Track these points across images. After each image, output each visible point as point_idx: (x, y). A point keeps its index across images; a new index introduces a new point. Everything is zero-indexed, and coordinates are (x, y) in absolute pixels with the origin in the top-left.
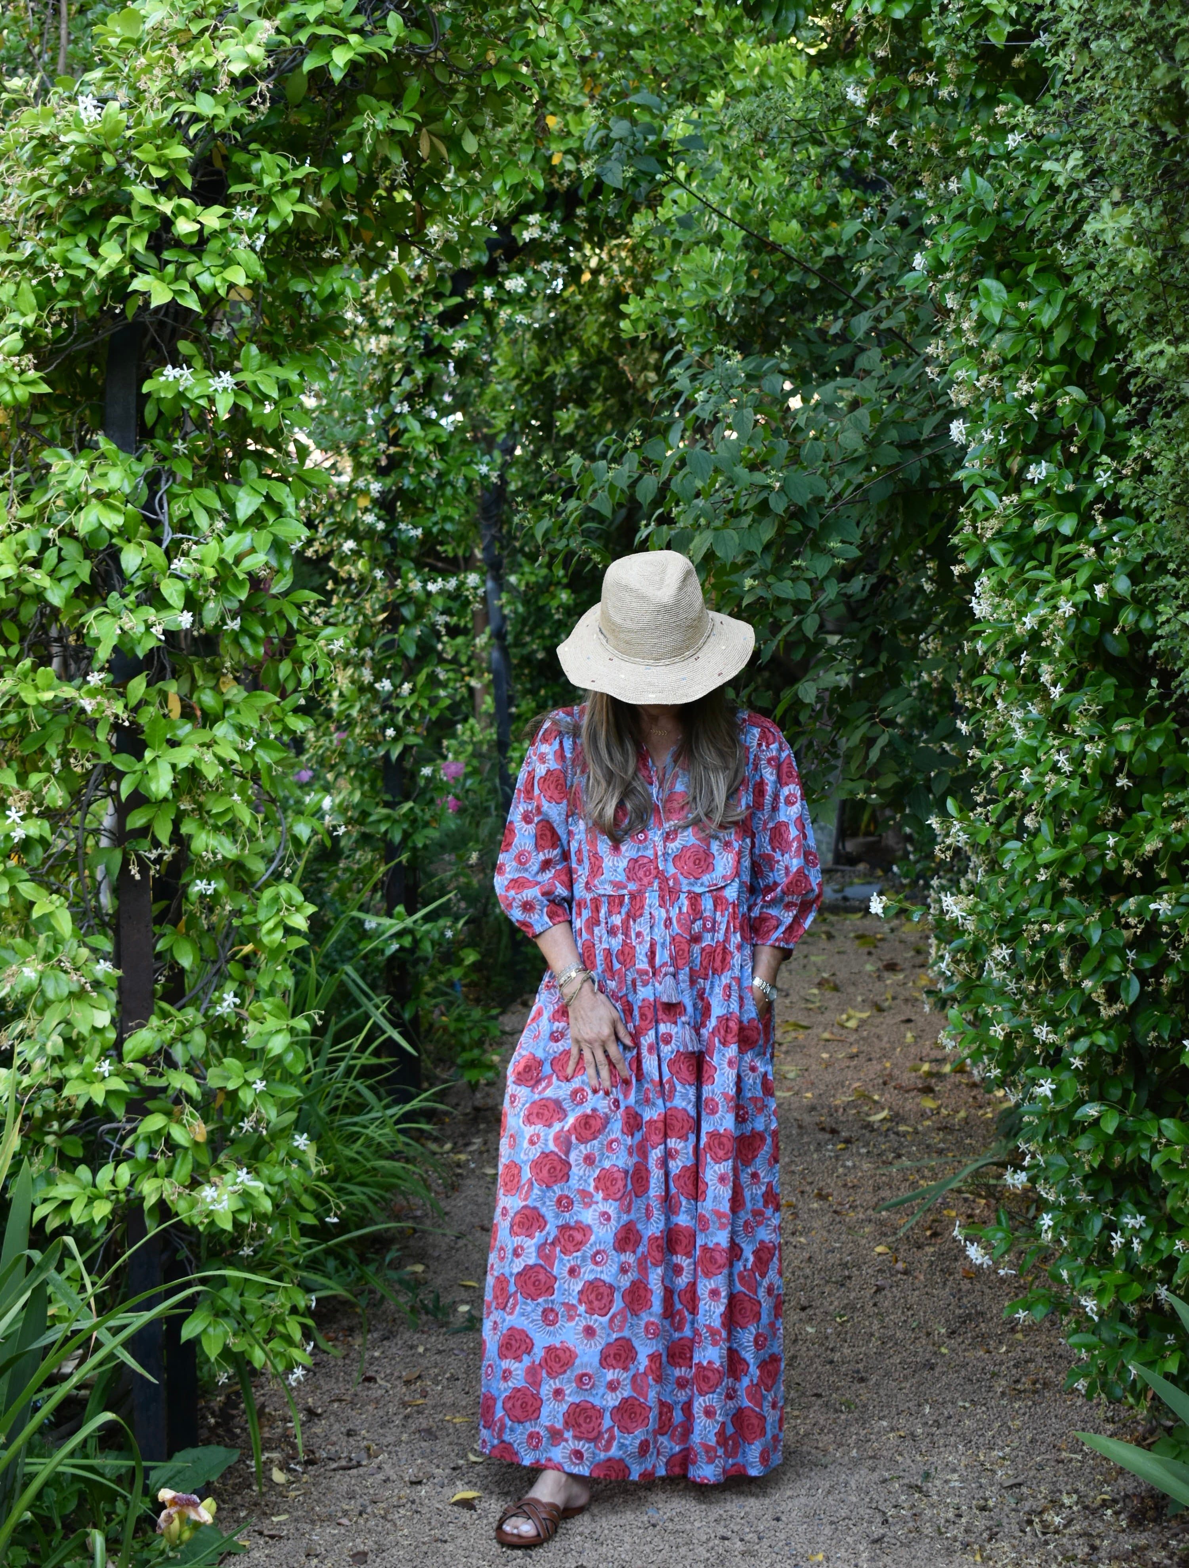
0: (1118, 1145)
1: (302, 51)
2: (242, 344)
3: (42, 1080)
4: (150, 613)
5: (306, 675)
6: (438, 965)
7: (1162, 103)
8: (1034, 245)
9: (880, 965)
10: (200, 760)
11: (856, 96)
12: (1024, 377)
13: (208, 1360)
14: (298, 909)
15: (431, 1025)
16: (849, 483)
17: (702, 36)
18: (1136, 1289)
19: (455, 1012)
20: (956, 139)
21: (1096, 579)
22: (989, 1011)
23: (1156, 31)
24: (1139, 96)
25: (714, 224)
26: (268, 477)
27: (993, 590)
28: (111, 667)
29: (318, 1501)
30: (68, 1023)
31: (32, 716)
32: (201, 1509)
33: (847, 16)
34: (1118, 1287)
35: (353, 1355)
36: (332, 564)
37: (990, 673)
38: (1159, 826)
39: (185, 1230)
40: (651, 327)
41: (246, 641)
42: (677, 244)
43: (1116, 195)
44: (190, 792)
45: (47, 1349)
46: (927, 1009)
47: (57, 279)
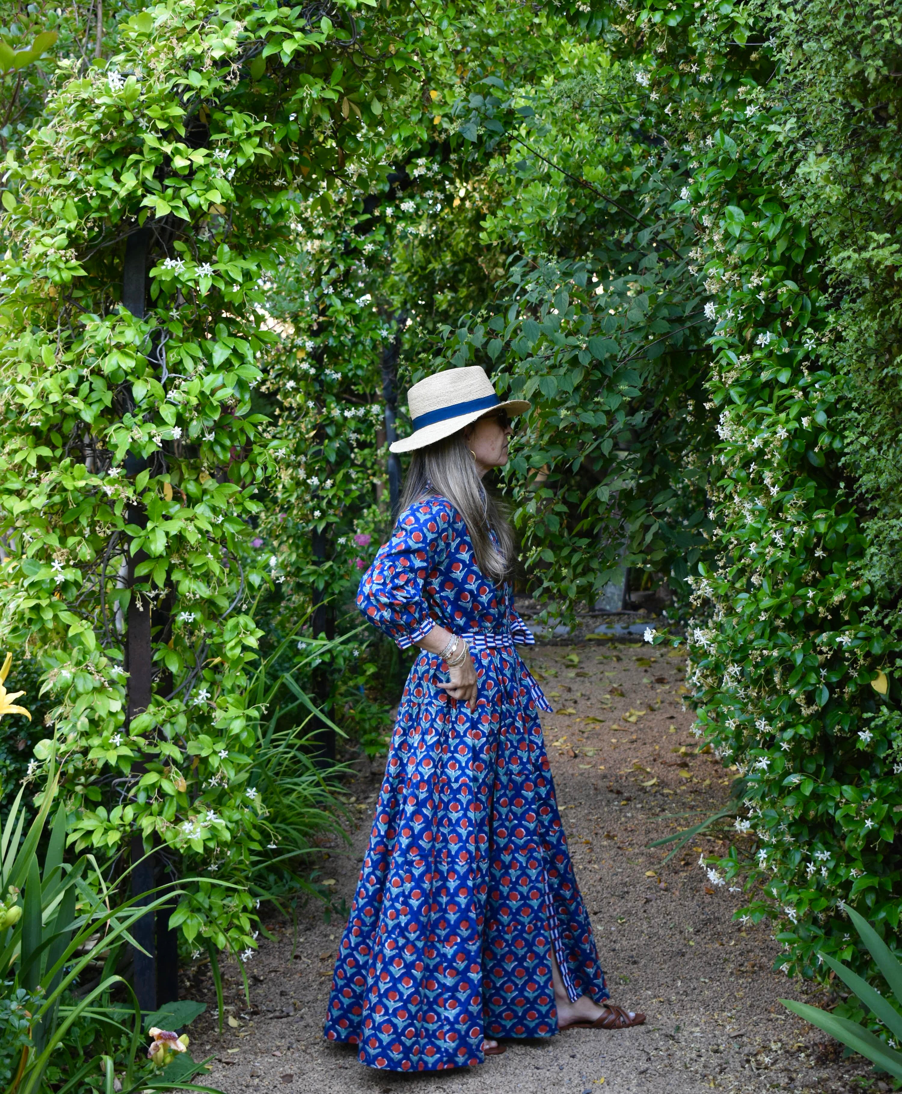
0: (813, 803)
1: (262, 43)
2: (218, 244)
3: (74, 748)
4: (152, 428)
5: (259, 473)
6: (347, 674)
7: (852, 86)
8: (763, 183)
9: (653, 679)
10: (185, 529)
11: (643, 79)
12: (756, 274)
13: (186, 941)
14: (252, 633)
15: (343, 716)
16: (634, 345)
17: (539, 37)
18: (823, 902)
19: (360, 707)
20: (710, 109)
21: (802, 414)
22: (725, 710)
23: (848, 37)
24: (836, 81)
25: (546, 167)
26: (235, 336)
27: (732, 420)
28: (125, 465)
29: (260, 1040)
30: (92, 709)
31: (70, 497)
32: (178, 1042)
33: (637, 24)
34: (811, 901)
35: (285, 940)
36: (279, 397)
37: (729, 477)
38: (844, 584)
39: (171, 852)
40: (501, 237)
41: (218, 449)
42: (519, 181)
43: (820, 149)
44: (178, 551)
45: (74, 932)
46: (684, 709)
47: (92, 197)
